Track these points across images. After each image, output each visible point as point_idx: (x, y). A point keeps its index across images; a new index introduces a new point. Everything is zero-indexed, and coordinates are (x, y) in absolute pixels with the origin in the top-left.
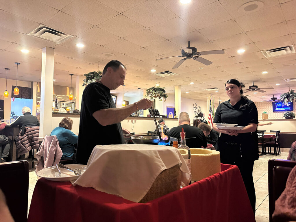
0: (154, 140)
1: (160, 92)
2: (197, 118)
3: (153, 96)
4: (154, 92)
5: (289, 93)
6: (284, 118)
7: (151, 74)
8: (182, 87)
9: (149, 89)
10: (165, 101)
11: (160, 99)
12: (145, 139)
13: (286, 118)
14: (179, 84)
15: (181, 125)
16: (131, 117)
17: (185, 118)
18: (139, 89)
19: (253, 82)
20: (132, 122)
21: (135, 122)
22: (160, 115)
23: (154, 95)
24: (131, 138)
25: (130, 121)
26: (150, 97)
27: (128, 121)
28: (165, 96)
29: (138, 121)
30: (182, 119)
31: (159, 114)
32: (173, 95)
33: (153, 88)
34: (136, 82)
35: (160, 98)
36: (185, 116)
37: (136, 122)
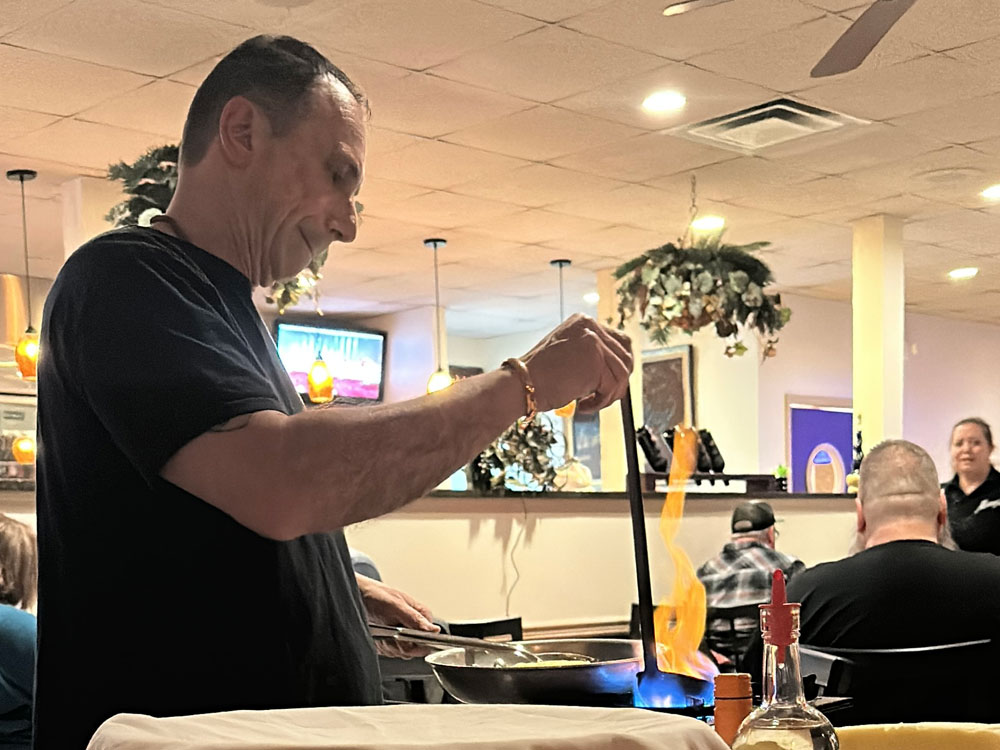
0: (602, 672)
1: (726, 281)
3: (669, 315)
4: (672, 282)
7: (647, 134)
8: (911, 233)
9: (637, 264)
10: (769, 352)
11: (731, 340)
12: (541, 664)
14: (891, 206)
15: (870, 544)
16: (496, 494)
17: (902, 493)
18: (561, 262)
20: (503, 534)
21: (529, 537)
22: (726, 471)
23: (676, 313)
24: (431, 659)
25: (489, 525)
26: (647, 326)
27: (474, 530)
28: (768, 315)
30: (875, 502)
31: (723, 465)
32: (836, 304)
33: (669, 249)
34: (530, 208)
35: (726, 330)
36: (899, 473)
37: (536, 536)
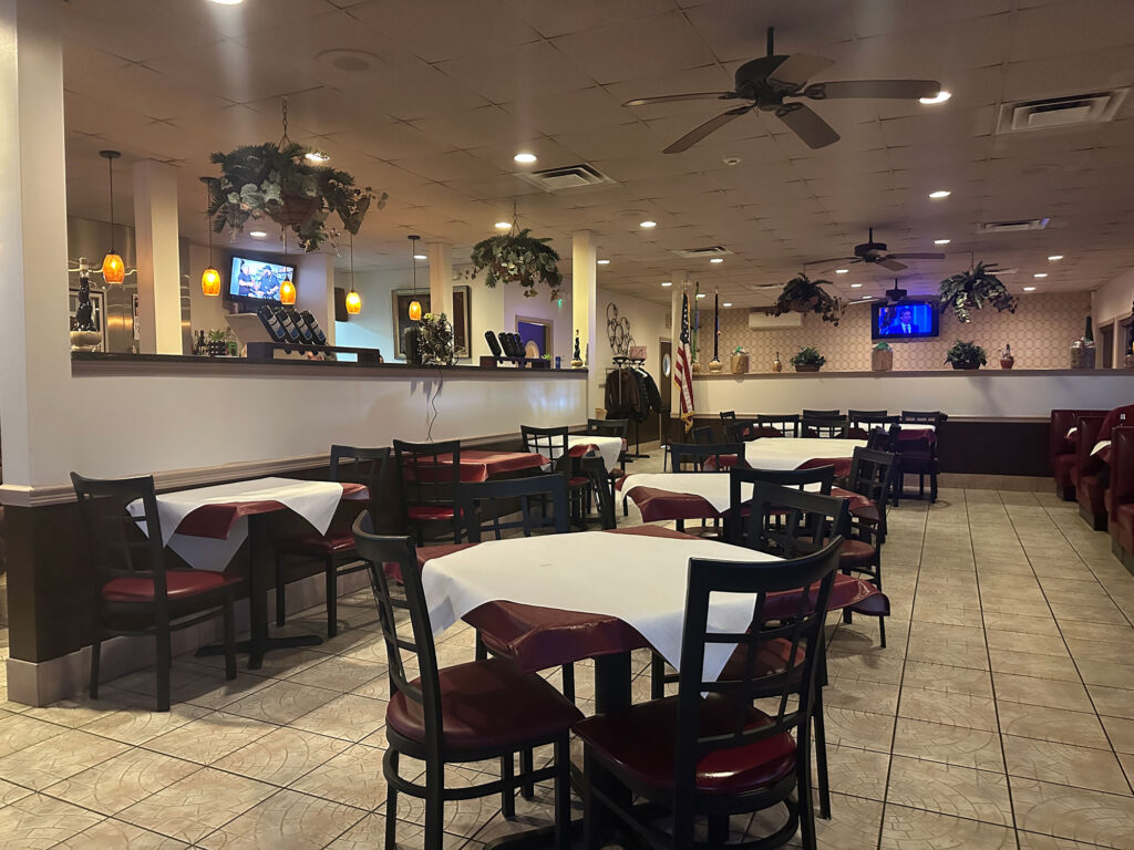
1: (537, 257)
2: (620, 364)
5: (971, 273)
6: (950, 367)
7: (505, 174)
9: (488, 243)
10: (554, 296)
11: (529, 288)
13: (955, 365)
16: (425, 367)
18: (415, 238)
19: (871, 230)
20: (427, 389)
21: (440, 391)
22: (526, 356)
23: (515, 272)
25: (420, 385)
27: (414, 388)
28: (554, 278)
29: (451, 386)
35: (527, 283)
37: (443, 391)
